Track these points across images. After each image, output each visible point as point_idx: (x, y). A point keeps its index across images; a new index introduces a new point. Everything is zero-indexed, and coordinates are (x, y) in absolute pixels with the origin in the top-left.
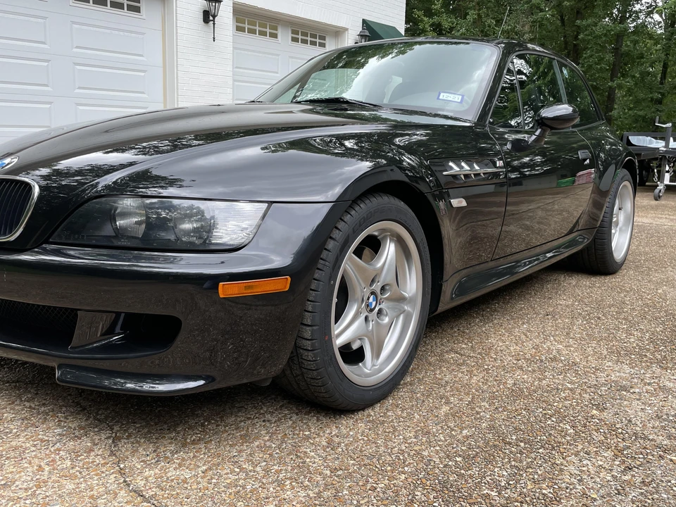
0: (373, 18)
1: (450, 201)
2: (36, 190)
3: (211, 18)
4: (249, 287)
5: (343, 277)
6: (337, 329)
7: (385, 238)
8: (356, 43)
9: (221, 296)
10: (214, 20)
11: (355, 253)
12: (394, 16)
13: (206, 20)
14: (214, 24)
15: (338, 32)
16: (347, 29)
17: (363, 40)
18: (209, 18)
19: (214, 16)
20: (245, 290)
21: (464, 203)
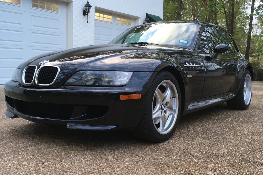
0: (150, 13)
1: (186, 75)
2: (59, 69)
3: (87, 13)
4: (129, 97)
5: (155, 97)
6: (153, 112)
7: (167, 87)
8: (143, 23)
9: (121, 99)
10: (88, 14)
11: (159, 88)
12: (159, 12)
13: (84, 14)
14: (88, 16)
15: (135, 19)
16: (140, 18)
17: (147, 22)
18: (85, 13)
19: (88, 12)
20: (128, 97)
21: (191, 76)
